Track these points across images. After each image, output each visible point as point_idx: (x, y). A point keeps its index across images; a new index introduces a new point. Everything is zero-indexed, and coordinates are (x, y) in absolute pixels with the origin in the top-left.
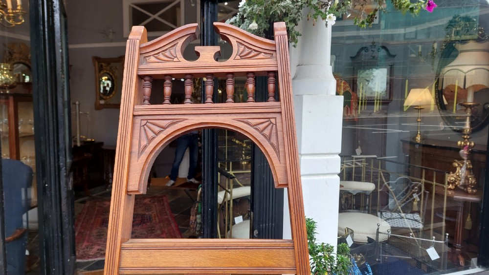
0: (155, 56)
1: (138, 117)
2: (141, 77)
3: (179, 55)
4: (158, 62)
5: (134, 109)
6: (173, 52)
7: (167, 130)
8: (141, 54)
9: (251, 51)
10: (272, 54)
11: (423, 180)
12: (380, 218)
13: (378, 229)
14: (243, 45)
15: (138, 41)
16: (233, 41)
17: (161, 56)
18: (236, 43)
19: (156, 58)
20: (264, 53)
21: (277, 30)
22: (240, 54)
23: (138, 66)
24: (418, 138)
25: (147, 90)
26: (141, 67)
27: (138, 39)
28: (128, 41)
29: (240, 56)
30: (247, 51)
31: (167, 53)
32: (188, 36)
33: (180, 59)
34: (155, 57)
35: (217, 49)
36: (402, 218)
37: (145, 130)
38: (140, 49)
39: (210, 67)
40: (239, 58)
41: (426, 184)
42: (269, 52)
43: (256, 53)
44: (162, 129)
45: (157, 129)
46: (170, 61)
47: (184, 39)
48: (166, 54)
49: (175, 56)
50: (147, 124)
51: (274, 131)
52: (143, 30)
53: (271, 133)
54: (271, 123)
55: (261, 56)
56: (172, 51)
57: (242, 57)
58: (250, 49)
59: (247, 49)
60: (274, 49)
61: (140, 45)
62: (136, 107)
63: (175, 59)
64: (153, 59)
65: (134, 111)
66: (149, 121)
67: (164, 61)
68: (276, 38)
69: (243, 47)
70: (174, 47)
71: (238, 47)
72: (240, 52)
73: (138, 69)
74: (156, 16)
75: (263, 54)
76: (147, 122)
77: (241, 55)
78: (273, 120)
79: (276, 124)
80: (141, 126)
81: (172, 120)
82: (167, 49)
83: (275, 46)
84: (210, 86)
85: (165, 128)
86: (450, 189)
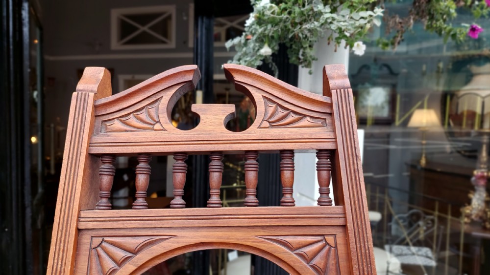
0: (121, 119)
1: (85, 232)
2: (94, 159)
3: (164, 117)
4: (126, 131)
5: (79, 217)
6: (153, 114)
7: (138, 256)
8: (96, 116)
9: (289, 113)
10: (325, 119)
11: (437, 213)
12: (388, 253)
13: (388, 267)
14: (274, 102)
15: (92, 95)
16: (258, 96)
17: (132, 120)
18: (262, 100)
19: (124, 123)
20: (311, 117)
21: (333, 78)
22: (270, 117)
23: (90, 138)
24: (423, 162)
25: (106, 180)
26: (97, 139)
27: (92, 91)
28: (75, 94)
29: (269, 123)
30: (281, 113)
31: (143, 115)
32: (179, 86)
33: (166, 127)
34: (121, 121)
35: (230, 108)
36: (413, 254)
37: (99, 256)
38: (96, 107)
39: (217, 141)
40: (268, 125)
41: (440, 218)
42: (320, 117)
43: (296, 117)
44: (129, 255)
45: (120, 254)
46: (148, 129)
47: (173, 91)
48: (141, 116)
49: (157, 120)
50: (104, 244)
51: (332, 261)
52: (101, 75)
53: (326, 264)
54: (327, 243)
55: (305, 122)
56: (153, 111)
57: (272, 125)
58: (287, 109)
59: (280, 109)
60: (328, 111)
61: (95, 101)
62: (83, 214)
63: (157, 126)
64: (117, 124)
65: (78, 221)
66: (106, 239)
67: (138, 128)
68: (333, 92)
69: (274, 105)
70: (156, 104)
71: (266, 106)
72: (269, 115)
73: (90, 144)
74: (145, 28)
75: (308, 119)
76: (103, 240)
77: (272, 120)
78: (330, 239)
79: (336, 247)
80: (91, 249)
81: (148, 238)
82: (143, 108)
83: (330, 105)
84: (217, 174)
85: (135, 252)
86: (466, 223)
